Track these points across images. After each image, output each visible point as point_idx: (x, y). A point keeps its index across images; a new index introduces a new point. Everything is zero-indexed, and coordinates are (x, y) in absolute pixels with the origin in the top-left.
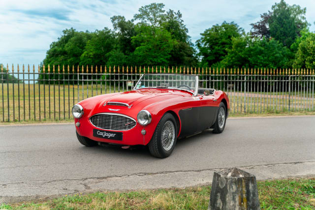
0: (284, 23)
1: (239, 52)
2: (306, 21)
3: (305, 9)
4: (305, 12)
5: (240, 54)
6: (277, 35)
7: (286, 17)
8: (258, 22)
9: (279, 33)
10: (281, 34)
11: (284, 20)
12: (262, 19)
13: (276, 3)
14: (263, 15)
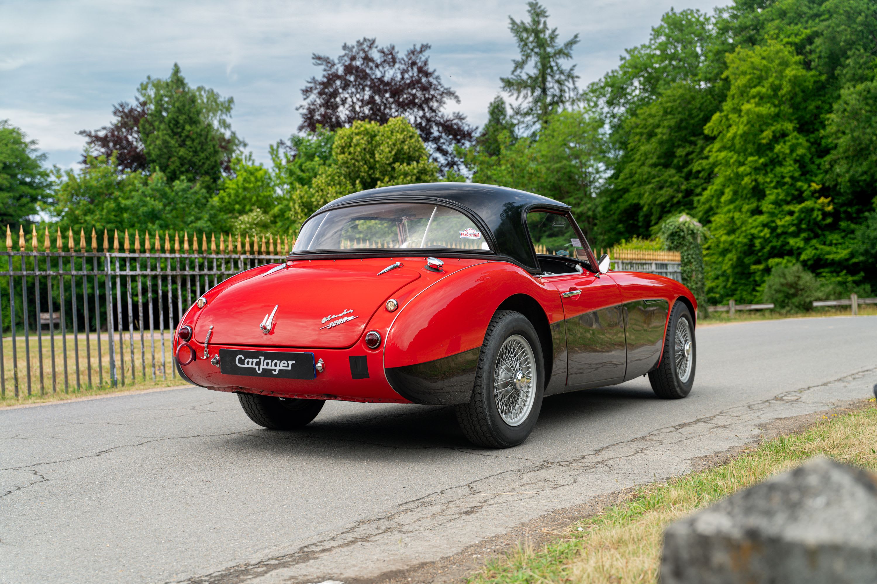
0: (187, 136)
1: (85, 215)
2: (233, 133)
3: (231, 101)
4: (228, 109)
5: (88, 218)
6: (172, 167)
7: (191, 118)
8: (104, 128)
9: (178, 163)
10: (182, 165)
11: (188, 127)
12: (115, 120)
13: (149, 78)
14: (118, 107)
